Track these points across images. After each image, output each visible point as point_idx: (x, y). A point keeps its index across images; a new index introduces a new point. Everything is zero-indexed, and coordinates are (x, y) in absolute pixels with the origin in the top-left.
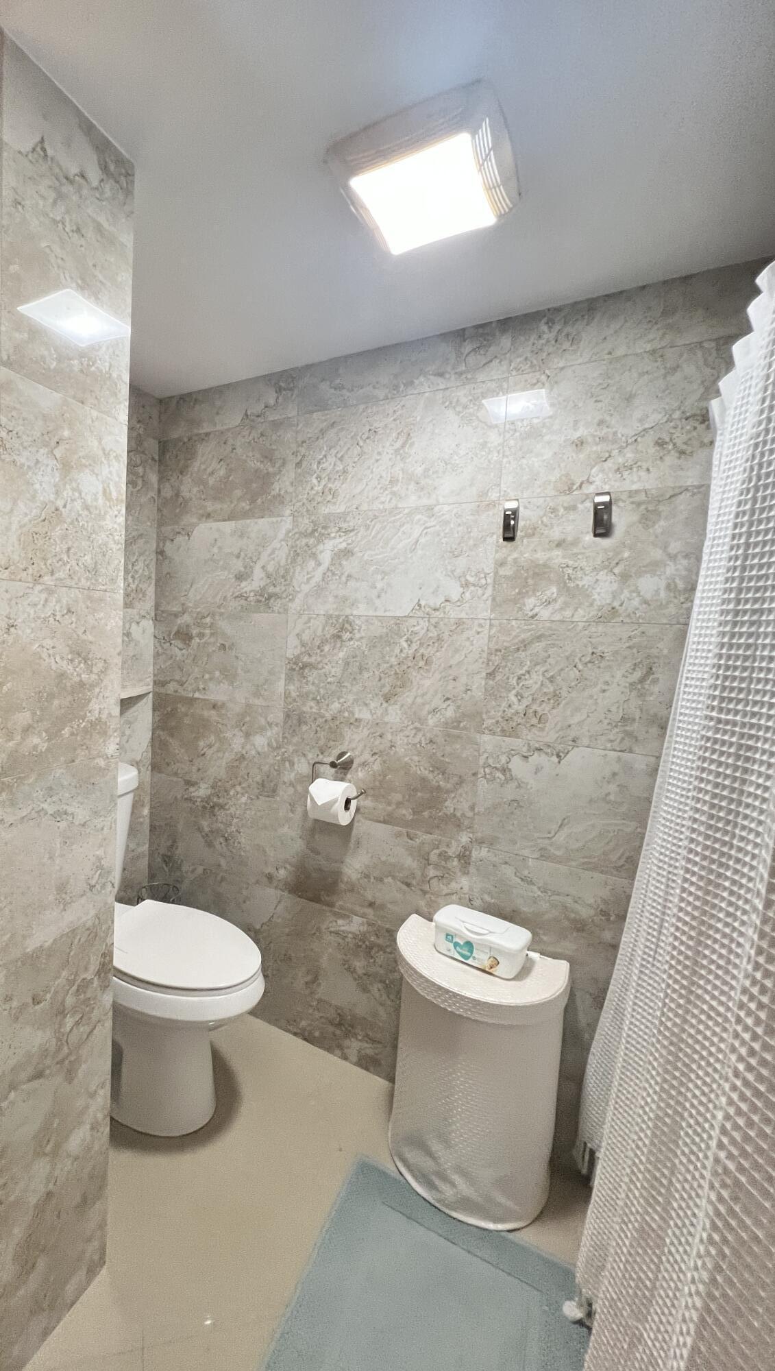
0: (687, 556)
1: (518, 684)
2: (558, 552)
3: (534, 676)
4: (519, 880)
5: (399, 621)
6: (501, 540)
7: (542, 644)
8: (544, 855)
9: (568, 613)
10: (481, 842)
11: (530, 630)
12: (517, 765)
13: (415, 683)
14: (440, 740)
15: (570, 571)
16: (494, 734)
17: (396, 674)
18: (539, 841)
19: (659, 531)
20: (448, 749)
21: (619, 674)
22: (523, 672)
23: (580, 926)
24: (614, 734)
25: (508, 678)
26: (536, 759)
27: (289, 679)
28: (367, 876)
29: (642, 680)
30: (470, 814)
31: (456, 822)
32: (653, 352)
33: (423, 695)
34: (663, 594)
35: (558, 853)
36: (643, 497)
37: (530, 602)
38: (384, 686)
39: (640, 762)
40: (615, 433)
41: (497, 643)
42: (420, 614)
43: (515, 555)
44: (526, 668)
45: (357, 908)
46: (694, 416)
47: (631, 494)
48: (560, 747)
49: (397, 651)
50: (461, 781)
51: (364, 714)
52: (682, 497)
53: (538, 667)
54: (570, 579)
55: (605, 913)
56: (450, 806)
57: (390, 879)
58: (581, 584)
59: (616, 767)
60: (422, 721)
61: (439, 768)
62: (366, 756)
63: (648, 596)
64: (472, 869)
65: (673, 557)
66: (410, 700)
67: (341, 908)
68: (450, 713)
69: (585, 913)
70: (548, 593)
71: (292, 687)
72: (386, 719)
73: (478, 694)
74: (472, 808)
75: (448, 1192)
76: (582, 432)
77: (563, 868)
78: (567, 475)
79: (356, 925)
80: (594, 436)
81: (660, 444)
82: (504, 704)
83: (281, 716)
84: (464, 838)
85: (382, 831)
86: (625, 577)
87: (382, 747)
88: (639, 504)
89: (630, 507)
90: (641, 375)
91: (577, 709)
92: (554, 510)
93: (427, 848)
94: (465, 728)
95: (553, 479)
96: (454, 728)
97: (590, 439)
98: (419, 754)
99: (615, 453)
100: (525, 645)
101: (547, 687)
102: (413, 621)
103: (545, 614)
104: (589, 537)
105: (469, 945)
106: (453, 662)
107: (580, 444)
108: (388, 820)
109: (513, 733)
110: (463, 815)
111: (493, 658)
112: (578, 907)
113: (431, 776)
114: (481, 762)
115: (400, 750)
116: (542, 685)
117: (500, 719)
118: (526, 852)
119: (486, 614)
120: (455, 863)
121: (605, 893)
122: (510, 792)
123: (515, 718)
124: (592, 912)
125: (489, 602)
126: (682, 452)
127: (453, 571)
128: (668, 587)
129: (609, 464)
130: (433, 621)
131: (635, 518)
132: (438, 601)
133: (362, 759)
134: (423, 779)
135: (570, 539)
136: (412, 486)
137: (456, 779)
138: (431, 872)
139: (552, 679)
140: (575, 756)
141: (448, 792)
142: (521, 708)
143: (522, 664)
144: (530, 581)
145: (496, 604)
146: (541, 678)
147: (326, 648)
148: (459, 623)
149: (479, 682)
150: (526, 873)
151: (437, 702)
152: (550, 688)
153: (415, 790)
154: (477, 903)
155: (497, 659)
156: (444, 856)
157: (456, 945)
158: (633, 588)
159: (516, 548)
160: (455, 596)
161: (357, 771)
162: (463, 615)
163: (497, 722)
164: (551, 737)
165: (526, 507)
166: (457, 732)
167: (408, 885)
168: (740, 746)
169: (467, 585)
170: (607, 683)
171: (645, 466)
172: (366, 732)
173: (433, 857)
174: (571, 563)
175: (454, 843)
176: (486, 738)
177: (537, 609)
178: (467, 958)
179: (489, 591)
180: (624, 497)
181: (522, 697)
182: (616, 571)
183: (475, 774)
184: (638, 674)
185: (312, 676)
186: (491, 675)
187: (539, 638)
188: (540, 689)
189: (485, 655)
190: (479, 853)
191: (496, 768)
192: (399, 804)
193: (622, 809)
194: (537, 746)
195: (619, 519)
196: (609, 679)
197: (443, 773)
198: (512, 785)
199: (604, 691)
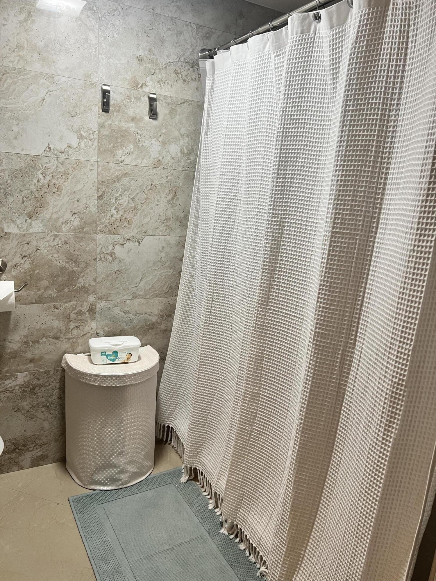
0: (187, 136)
1: (116, 203)
2: (132, 124)
3: (124, 197)
4: (123, 313)
5: (35, 158)
6: (101, 111)
7: (127, 179)
8: (135, 296)
9: (139, 161)
10: (100, 299)
11: (120, 170)
12: (118, 250)
13: (50, 204)
14: (72, 241)
15: (139, 137)
16: (105, 233)
17: (36, 197)
18: (132, 289)
19: (177, 121)
20: (77, 246)
21: (163, 196)
22: (118, 195)
23: (152, 327)
24: (163, 228)
25: (110, 199)
26: (128, 245)
28: (26, 343)
29: (173, 199)
30: (93, 284)
31: (85, 290)
32: (172, 18)
33: (57, 212)
34: (179, 155)
35: (141, 293)
36: (169, 101)
37: (120, 152)
38: (26, 207)
40: (157, 59)
41: (102, 177)
42: (50, 154)
43: (110, 122)
44: (119, 193)
45: (21, 367)
46: (189, 62)
47: (166, 97)
48: (139, 237)
49: (35, 181)
50: (87, 264)
51: (12, 229)
52: (185, 104)
53: (126, 192)
54: (139, 141)
55: (162, 316)
56: (81, 282)
57: (44, 339)
58: (145, 144)
59: (164, 244)
60: (58, 230)
61: (72, 259)
62: (18, 259)
63: (173, 155)
64: (97, 315)
65: (182, 136)
66: (48, 216)
67: (7, 372)
68: (77, 223)
69: (154, 319)
70: (129, 148)
72: (31, 231)
73: (94, 210)
74: (95, 280)
76: (140, 53)
77: (143, 301)
78: (135, 77)
79: (21, 378)
80: (147, 58)
81: (176, 73)
82: (109, 215)
84: (91, 299)
85: (35, 309)
86: (164, 144)
87: (30, 251)
88: (169, 104)
89: (165, 105)
90: (168, 29)
91: (146, 216)
92: (129, 97)
93: (68, 312)
94: (87, 232)
95: (128, 78)
96: (80, 232)
97: (145, 59)
98: (58, 252)
99: (157, 71)
100: (118, 179)
101: (131, 203)
102: (46, 160)
103: (128, 160)
104: (147, 118)
105: (116, 352)
106: (75, 189)
107: (140, 59)
108: (39, 301)
109: (115, 232)
110: (90, 285)
111: (101, 186)
112: (150, 318)
113: (67, 265)
114: (99, 250)
115: (44, 252)
116: (128, 203)
117: (108, 224)
118: (125, 298)
119: (95, 158)
120: (87, 314)
121: (161, 307)
122: (115, 266)
123: (115, 223)
124: (157, 318)
125: (96, 150)
126: (185, 81)
127: (72, 127)
128: (181, 150)
129: (154, 77)
130: (61, 160)
131: (167, 112)
132: (63, 146)
133: (14, 262)
134: (63, 268)
135: (138, 117)
136: (36, 55)
137: (84, 264)
138: (72, 325)
139: (133, 199)
140: (147, 240)
141: (79, 273)
142: (118, 217)
143: (117, 191)
144: (119, 140)
145: (100, 153)
146: (128, 199)
148: (78, 163)
149: (93, 202)
150: (126, 308)
151: (68, 216)
152: (132, 205)
153: (58, 276)
154: (102, 333)
155: (103, 187)
156: (80, 313)
157: (108, 356)
158: (167, 150)
159: (110, 118)
160: (74, 144)
161: (10, 272)
162: (80, 158)
163: (106, 226)
164: (134, 232)
165: (114, 92)
166: (81, 235)
167: (57, 338)
168: (281, 222)
169: (81, 137)
170: (158, 201)
171: (170, 83)
172: (15, 242)
173: (73, 316)
174: (139, 132)
175: (85, 303)
176: (100, 236)
177: (123, 158)
178: (115, 360)
179: (96, 143)
180: (162, 98)
181: (118, 210)
182: (160, 139)
183: (95, 259)
184: (170, 197)
186: (100, 197)
187: (125, 175)
188: (127, 205)
189: (96, 185)
190: (99, 306)
191: (107, 254)
192: (46, 288)
193: (167, 264)
194: (128, 237)
195: (161, 109)
196: (159, 198)
197: (75, 262)
198: (116, 262)
199: (157, 205)
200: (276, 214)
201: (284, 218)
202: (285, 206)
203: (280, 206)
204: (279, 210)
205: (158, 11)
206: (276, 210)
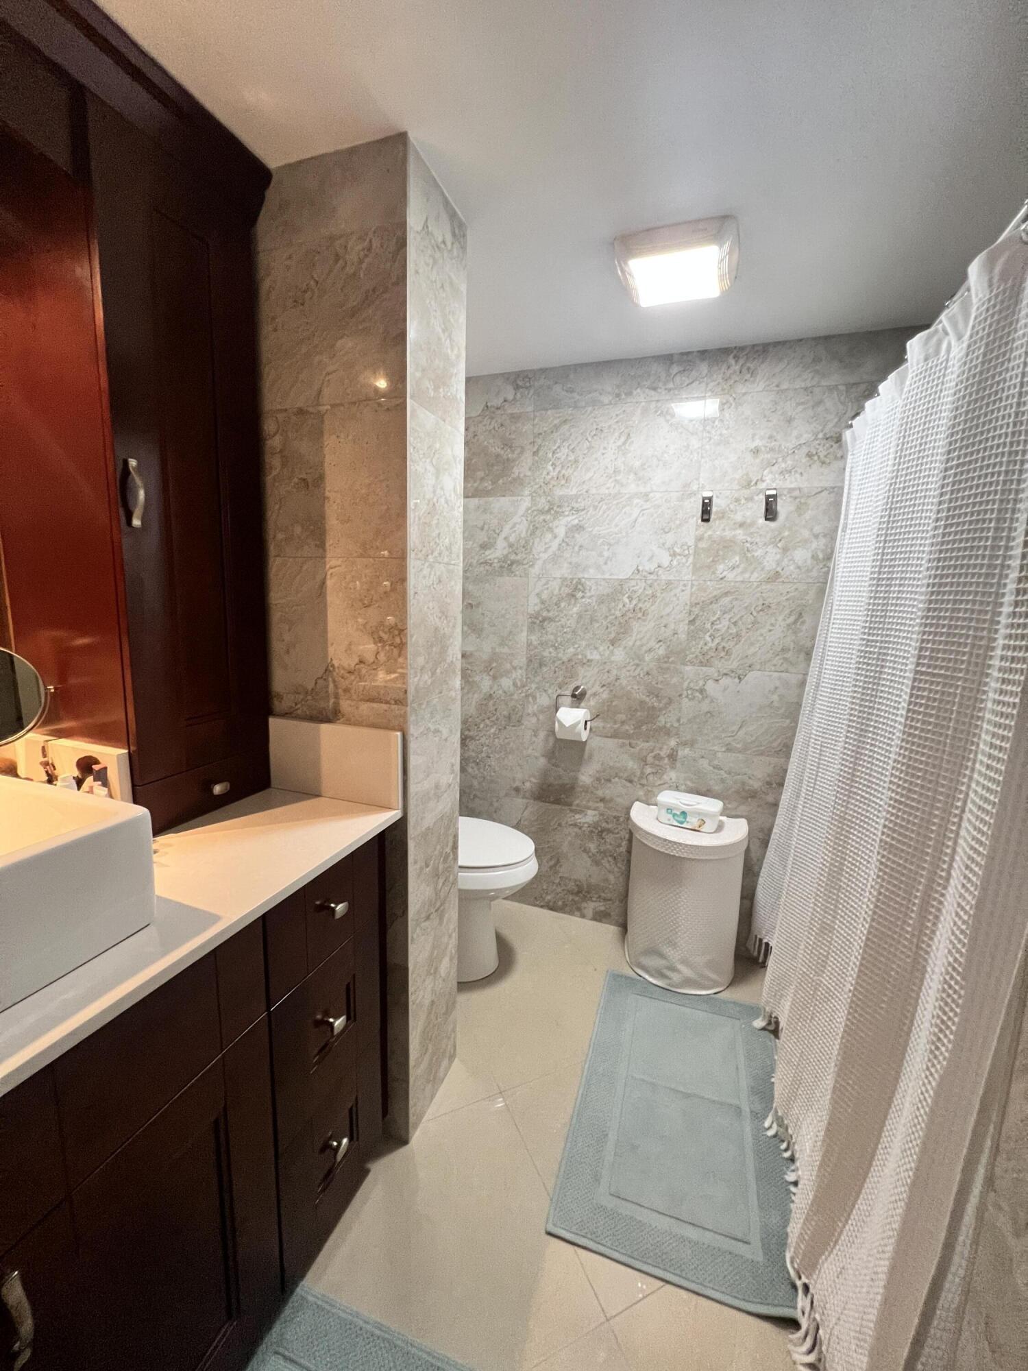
0: (825, 536)
1: (711, 628)
2: (739, 531)
3: (723, 621)
4: (712, 768)
5: (621, 583)
6: (700, 521)
7: (728, 599)
8: (729, 749)
9: (747, 575)
10: (685, 744)
11: (720, 589)
12: (710, 687)
13: (635, 630)
14: (655, 672)
15: (748, 545)
16: (695, 665)
17: (620, 623)
18: (726, 739)
19: (808, 517)
20: (660, 678)
21: (780, 618)
22: (715, 619)
23: (753, 795)
24: (778, 660)
25: (704, 624)
26: (725, 681)
27: (531, 630)
28: (598, 779)
29: (795, 622)
30: (676, 725)
31: (668, 732)
32: (806, 389)
33: (641, 639)
34: (809, 562)
35: (738, 746)
36: (796, 493)
37: (721, 567)
38: (610, 633)
39: (794, 679)
40: (780, 446)
41: (696, 598)
42: (638, 577)
43: (710, 533)
44: (717, 616)
46: (831, 437)
47: (791, 490)
48: (740, 672)
49: (621, 606)
50: (670, 701)
51: (595, 656)
52: (823, 494)
53: (726, 615)
54: (748, 551)
55: (769, 783)
56: (662, 720)
57: (617, 779)
58: (756, 554)
59: (778, 683)
60: (641, 659)
61: (654, 692)
62: (597, 688)
63: (800, 563)
64: (678, 764)
65: (816, 536)
66: (631, 643)
67: (578, 805)
68: (661, 652)
69: (756, 785)
70: (734, 561)
71: (533, 638)
72: (613, 658)
73: (683, 637)
74: (678, 720)
75: (676, 977)
76: (758, 443)
77: (741, 756)
78: (747, 474)
79: (590, 817)
80: (766, 447)
81: (809, 455)
82: (702, 642)
83: (524, 660)
84: (673, 743)
85: (609, 744)
86: (785, 550)
87: (609, 680)
88: (795, 498)
89: (789, 500)
90: (798, 404)
91: (752, 644)
92: (737, 500)
93: (645, 754)
94: (673, 662)
95: (737, 477)
96: (666, 662)
97: (763, 449)
98: (639, 683)
99: (780, 460)
100: (716, 599)
101: (731, 629)
102: (633, 583)
103: (730, 576)
104: (762, 521)
105: (683, 813)
106: (664, 613)
107: (756, 451)
108: (615, 735)
109: (707, 663)
110: (672, 726)
111: (693, 609)
112: (751, 782)
113: (647, 699)
114: (686, 684)
115: (624, 682)
116: (728, 628)
117: (698, 654)
118: (716, 748)
119: (689, 577)
120: (666, 761)
121: (770, 770)
122: (705, 706)
123: (709, 653)
124: (760, 784)
125: (691, 567)
126: (823, 463)
127: (664, 544)
128: (813, 557)
129: (775, 468)
130: (649, 582)
131: (792, 508)
132: (652, 566)
133: (594, 690)
134: (642, 702)
135: (749, 521)
136: (632, 476)
137: (666, 700)
138: (648, 770)
139: (735, 623)
140: (752, 676)
141: (660, 710)
142: (713, 645)
143: (714, 613)
144: (721, 553)
145: (696, 569)
146: (728, 623)
147: (563, 605)
148: (669, 583)
149: (683, 628)
150: (716, 762)
151: (652, 644)
152: (734, 630)
153: (636, 710)
154: (683, 787)
155: (696, 610)
156: (658, 757)
157: (674, 815)
158: (790, 558)
159: (710, 528)
160: (666, 563)
161: (589, 700)
162: (671, 578)
163: (696, 657)
164: (735, 665)
165: (717, 497)
166: (666, 665)
167: (631, 781)
169: (674, 555)
170: (772, 625)
171: (799, 471)
172: (596, 670)
173: (650, 759)
174: (749, 539)
175: (665, 747)
176: (688, 668)
177: (725, 573)
178: (682, 823)
179: (691, 559)
180: (785, 492)
181: (714, 637)
182: (779, 545)
183: (680, 695)
184: (792, 619)
185: (550, 628)
186: (692, 622)
187: (726, 594)
188: (727, 631)
189: (687, 608)
190: (684, 752)
191: (696, 690)
192: (623, 723)
193: (782, 711)
194: (725, 671)
195: (782, 508)
196: (773, 621)
197: (657, 696)
198: (707, 701)
199: (770, 631)
200: (873, 641)
201: (885, 648)
202: (888, 629)
203: (879, 629)
204: (878, 635)
205: (784, 386)
206: (874, 635)
